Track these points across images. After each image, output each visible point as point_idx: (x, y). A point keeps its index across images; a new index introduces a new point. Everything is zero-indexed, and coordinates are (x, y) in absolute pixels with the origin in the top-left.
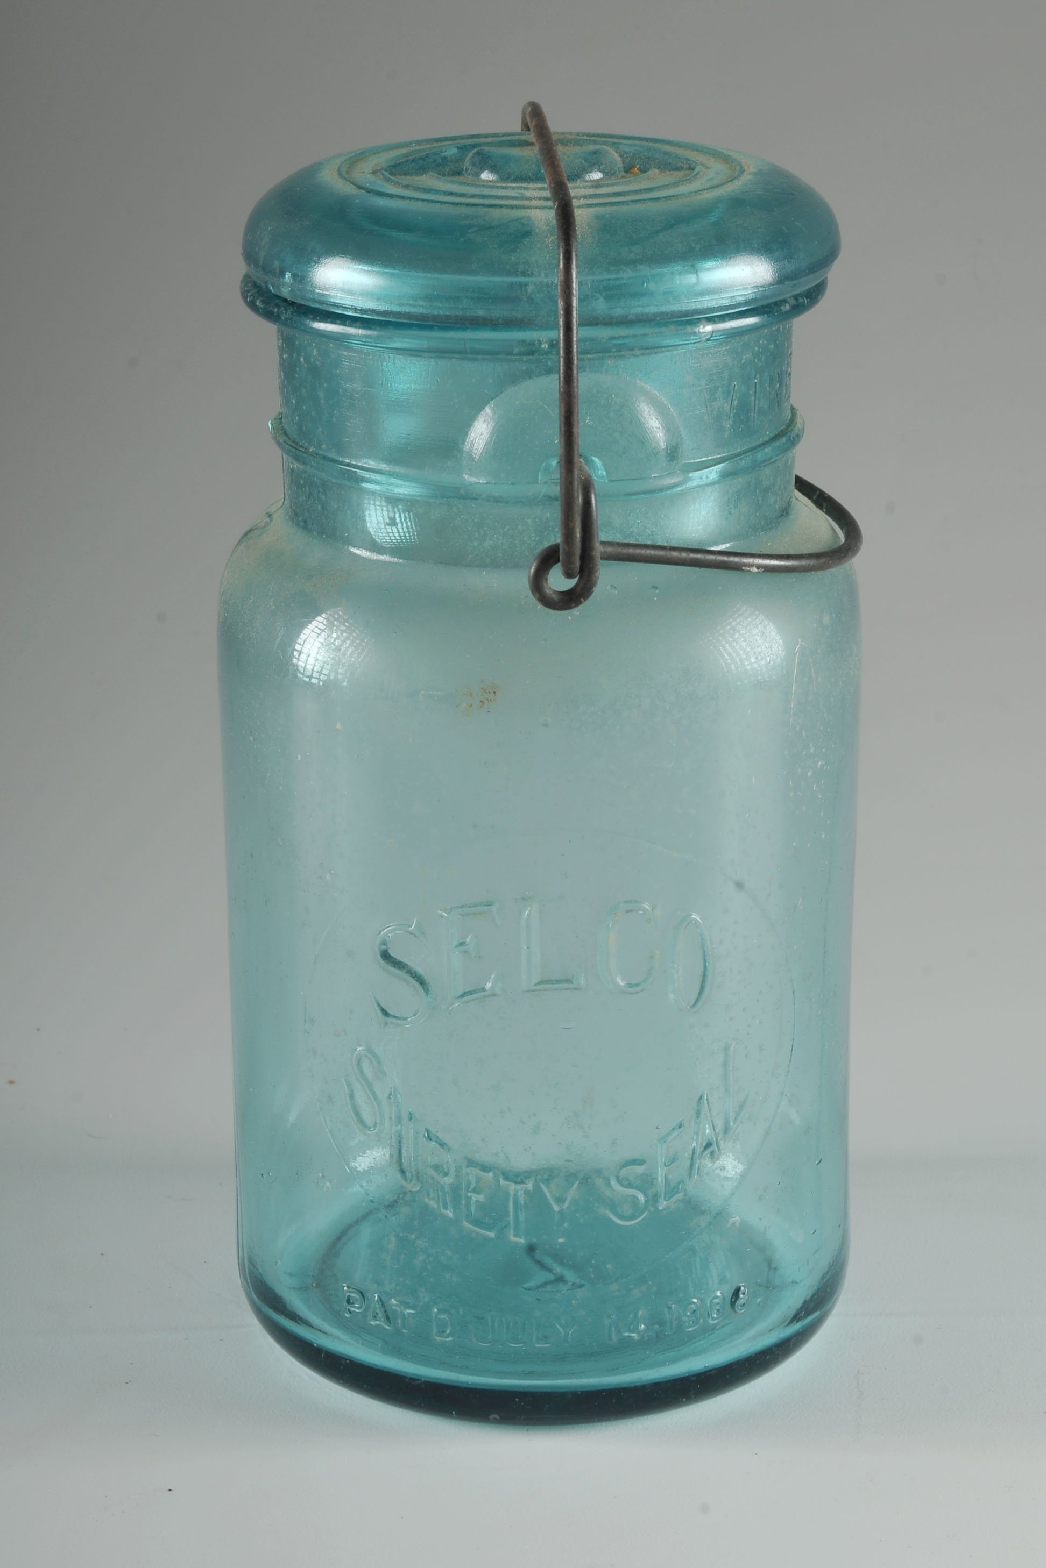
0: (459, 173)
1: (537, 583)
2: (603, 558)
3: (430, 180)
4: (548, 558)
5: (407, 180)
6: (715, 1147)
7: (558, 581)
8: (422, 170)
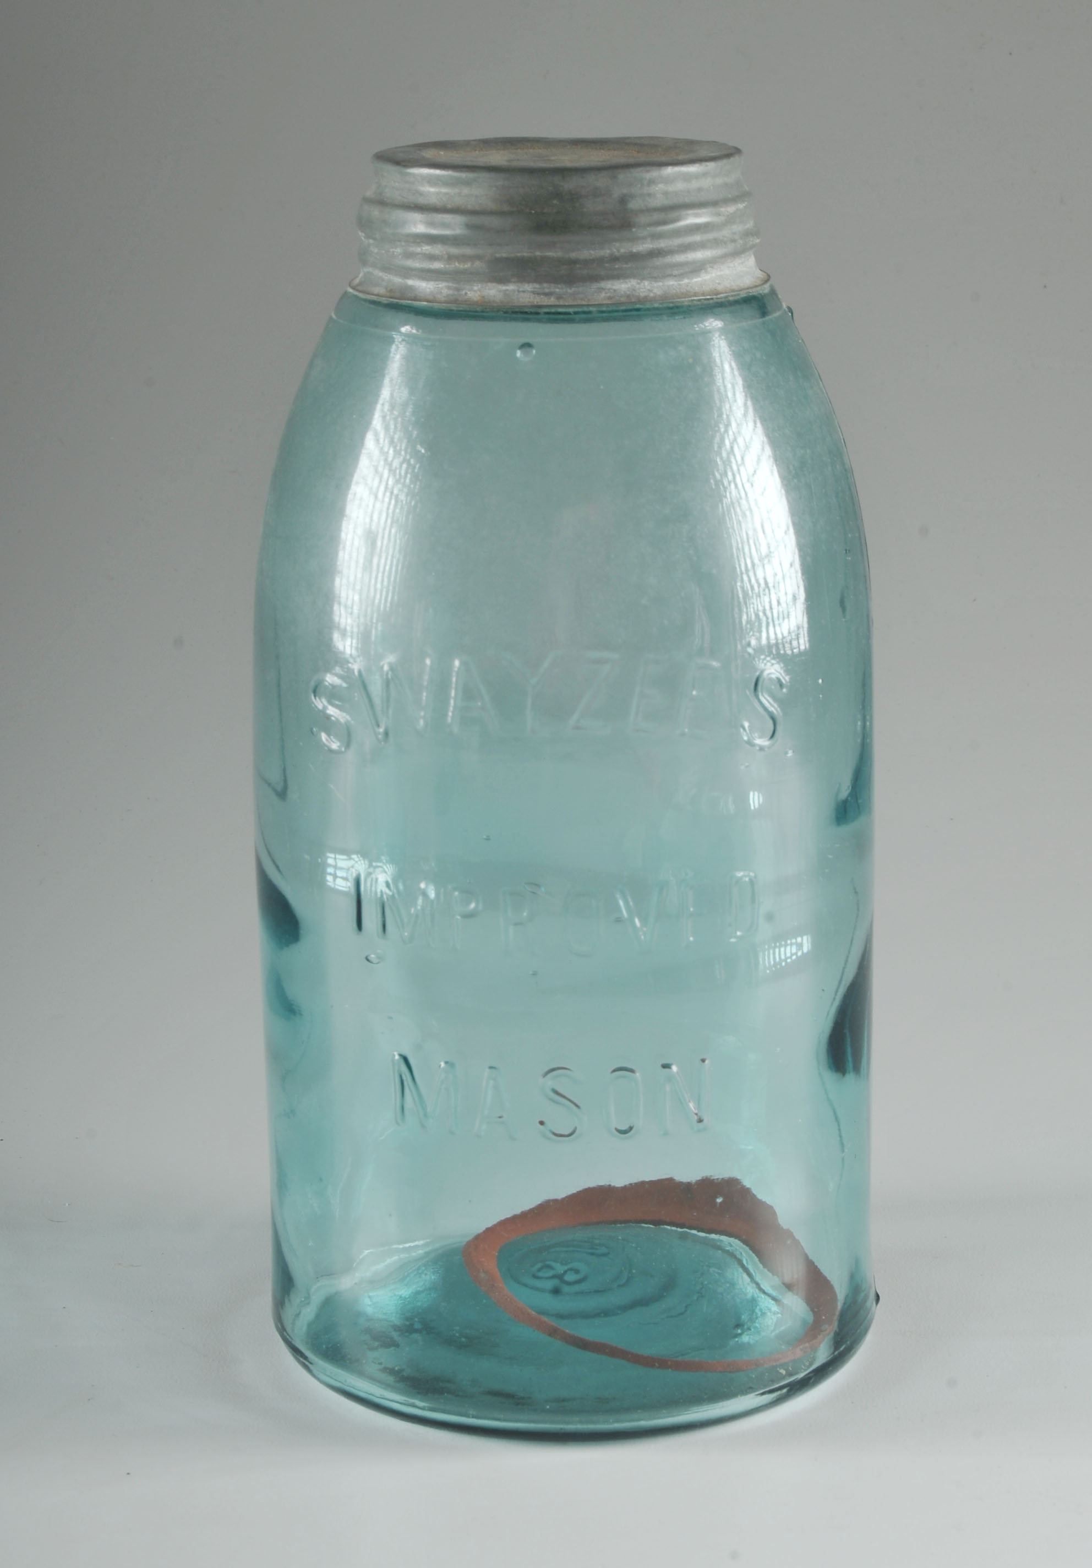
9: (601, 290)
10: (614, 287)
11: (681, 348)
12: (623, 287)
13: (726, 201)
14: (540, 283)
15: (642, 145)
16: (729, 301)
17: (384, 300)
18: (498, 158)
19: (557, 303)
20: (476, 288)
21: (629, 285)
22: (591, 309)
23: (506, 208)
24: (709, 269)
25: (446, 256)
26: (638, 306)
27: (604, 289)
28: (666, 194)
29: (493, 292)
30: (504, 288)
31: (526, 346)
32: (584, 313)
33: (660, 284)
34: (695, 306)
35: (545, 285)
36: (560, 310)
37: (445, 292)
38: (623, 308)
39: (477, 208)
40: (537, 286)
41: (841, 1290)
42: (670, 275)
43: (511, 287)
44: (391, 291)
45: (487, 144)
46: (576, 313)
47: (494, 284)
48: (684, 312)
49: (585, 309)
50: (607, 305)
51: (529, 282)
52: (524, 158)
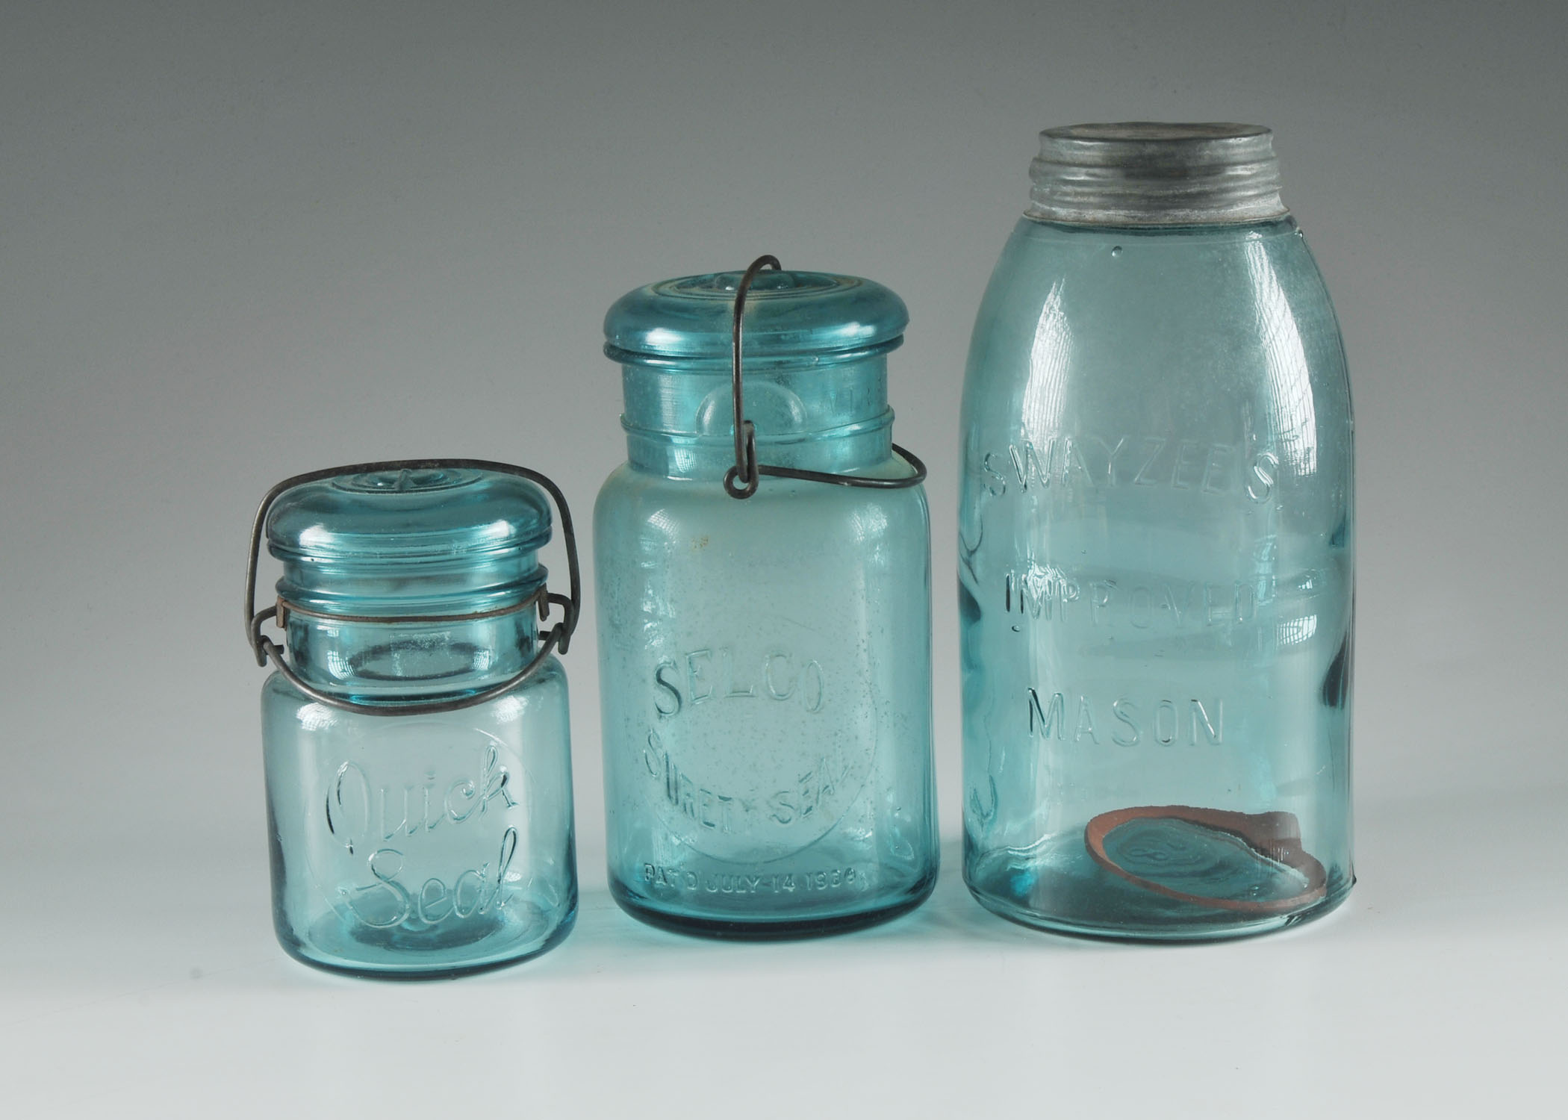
0: (711, 287)
1: (729, 485)
2: (760, 473)
3: (696, 290)
4: (732, 473)
5: (688, 290)
6: (830, 788)
7: (739, 484)
8: (694, 285)
9: (1166, 215)
10: (1175, 214)
11: (1214, 252)
12: (1180, 214)
13: (1252, 162)
14: (1129, 210)
15: (1216, 128)
16: (1251, 224)
17: (1038, 220)
18: (1123, 134)
19: (1138, 223)
20: (1090, 213)
21: (1185, 213)
22: (1160, 226)
23: (1109, 163)
24: (1240, 204)
25: (1073, 193)
26: (1189, 226)
27: (1169, 215)
28: (1211, 156)
29: (1101, 215)
30: (1107, 213)
31: (1117, 248)
32: (1155, 229)
33: (1205, 212)
34: (1226, 227)
35: (1132, 211)
36: (1140, 227)
37: (1073, 215)
38: (1179, 226)
39: (1093, 163)
40: (1127, 212)
41: (1327, 869)
42: (1212, 207)
43: (1111, 212)
44: (1042, 214)
45: (1121, 126)
46: (1149, 229)
47: (1101, 211)
48: (1219, 230)
49: (1156, 226)
50: (1169, 224)
51: (1122, 209)
52: (1141, 134)
